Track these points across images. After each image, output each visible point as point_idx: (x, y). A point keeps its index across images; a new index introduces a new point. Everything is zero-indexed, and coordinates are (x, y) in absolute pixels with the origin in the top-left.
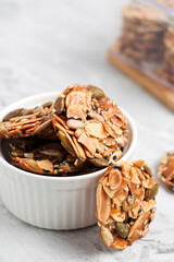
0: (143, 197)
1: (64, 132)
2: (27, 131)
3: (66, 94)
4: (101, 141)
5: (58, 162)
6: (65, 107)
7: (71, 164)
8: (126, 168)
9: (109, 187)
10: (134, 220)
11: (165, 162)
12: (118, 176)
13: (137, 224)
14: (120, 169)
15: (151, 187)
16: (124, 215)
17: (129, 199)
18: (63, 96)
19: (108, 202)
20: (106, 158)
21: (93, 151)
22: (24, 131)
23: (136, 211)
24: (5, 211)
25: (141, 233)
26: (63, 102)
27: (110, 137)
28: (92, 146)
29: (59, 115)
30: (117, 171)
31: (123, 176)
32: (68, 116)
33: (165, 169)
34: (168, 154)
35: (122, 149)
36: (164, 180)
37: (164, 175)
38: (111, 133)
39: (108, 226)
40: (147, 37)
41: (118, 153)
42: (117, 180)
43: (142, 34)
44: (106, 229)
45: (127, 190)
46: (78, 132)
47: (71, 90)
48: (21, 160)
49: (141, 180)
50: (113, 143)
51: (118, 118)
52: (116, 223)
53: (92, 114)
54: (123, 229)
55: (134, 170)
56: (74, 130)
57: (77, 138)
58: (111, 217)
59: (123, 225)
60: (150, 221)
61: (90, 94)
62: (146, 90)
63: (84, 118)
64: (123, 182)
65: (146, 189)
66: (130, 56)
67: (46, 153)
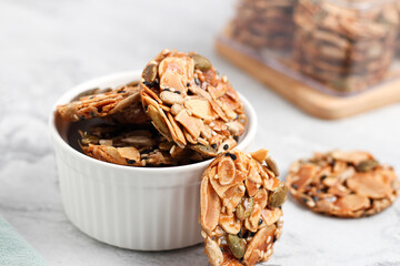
0: (265, 203)
1: (155, 107)
2: (105, 108)
3: (159, 61)
4: (207, 123)
5: (147, 152)
6: (158, 77)
7: (165, 153)
8: (242, 159)
9: (218, 181)
10: (253, 235)
11: (296, 169)
12: (230, 167)
13: (257, 240)
14: (234, 157)
15: (276, 190)
16: (238, 225)
17: (246, 203)
18: (156, 63)
19: (217, 204)
20: (213, 146)
21: (197, 135)
22: (100, 108)
23: (255, 221)
24: (70, 229)
25: (262, 254)
26: (154, 69)
27: (220, 119)
28: (195, 128)
29: (149, 86)
30: (230, 159)
31: (238, 167)
32: (162, 87)
33: (296, 178)
34: (301, 162)
35: (236, 138)
36: (294, 192)
37: (294, 186)
38: (221, 115)
39: (216, 238)
40: (271, 14)
41: (230, 142)
42: (229, 172)
43: (264, 10)
44: (213, 242)
45: (243, 188)
46: (175, 108)
47: (166, 56)
48: (95, 148)
49: (263, 178)
50: (224, 128)
51: (230, 98)
52: (227, 235)
53: (194, 88)
54: (238, 244)
55: (253, 163)
56: (170, 105)
57: (174, 116)
58: (220, 226)
59: (237, 239)
60: (274, 239)
61: (193, 62)
62: (269, 87)
63: (184, 91)
64: (238, 177)
65: (270, 192)
66: (247, 43)
67: (130, 140)
